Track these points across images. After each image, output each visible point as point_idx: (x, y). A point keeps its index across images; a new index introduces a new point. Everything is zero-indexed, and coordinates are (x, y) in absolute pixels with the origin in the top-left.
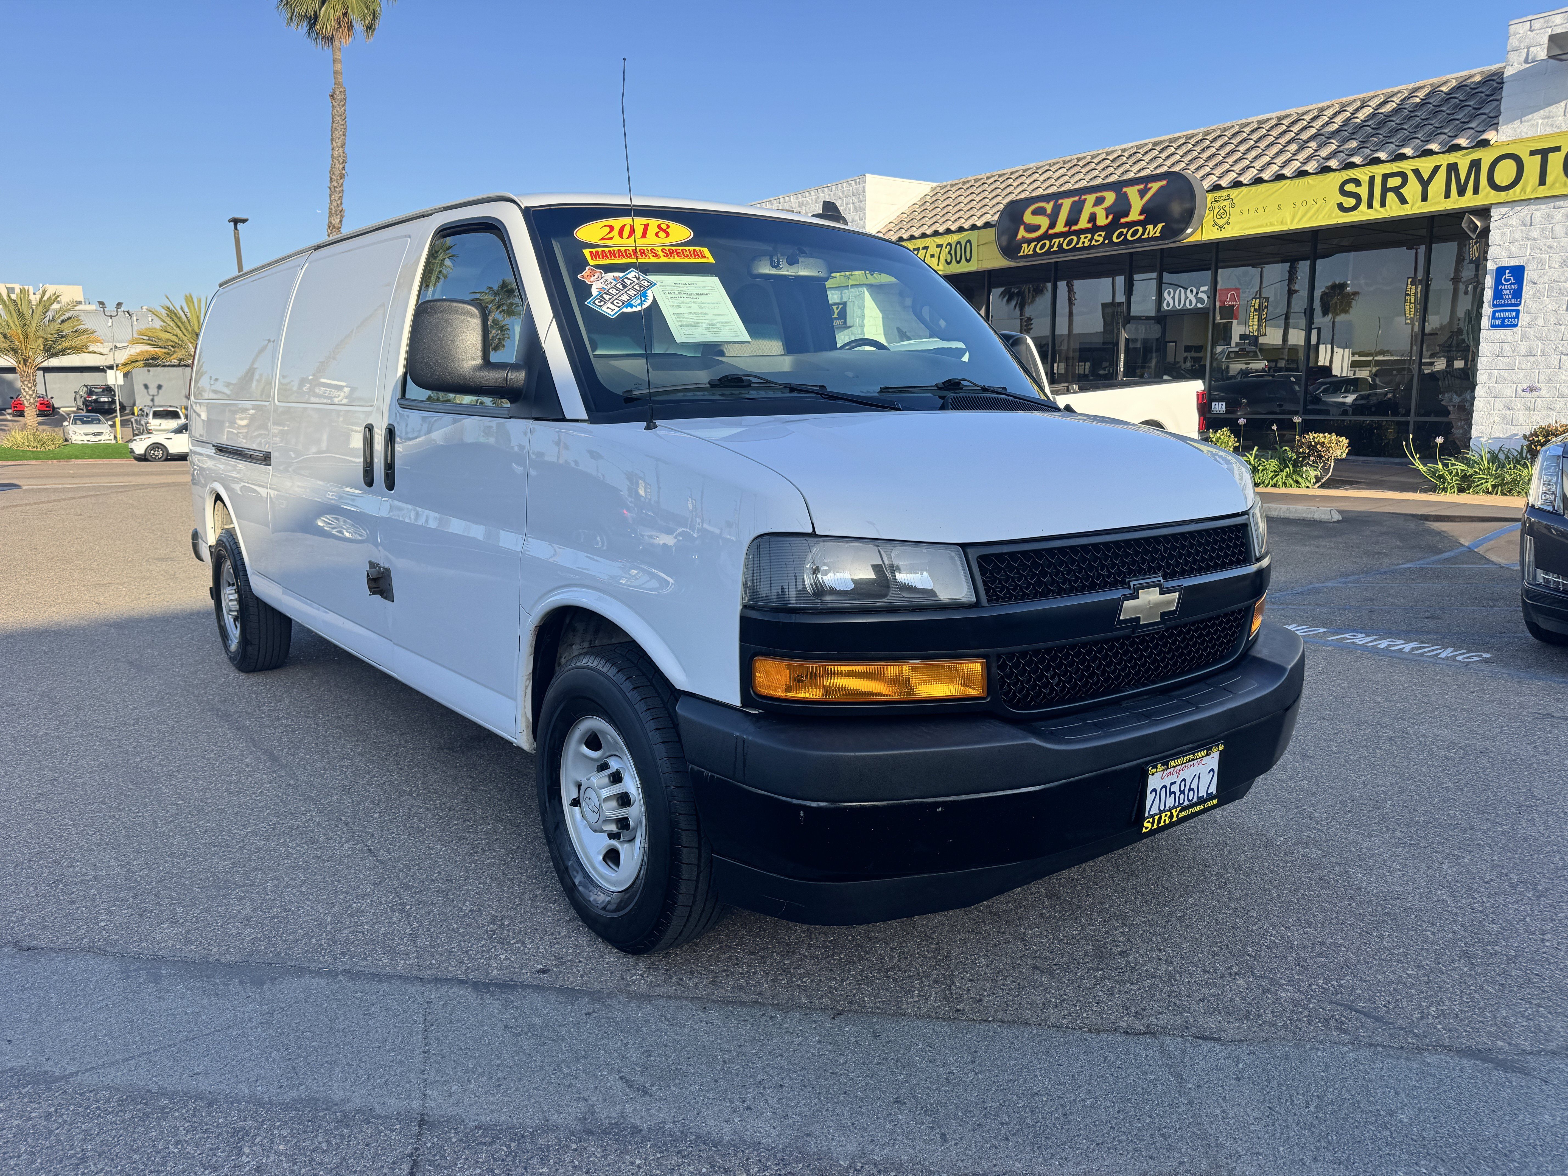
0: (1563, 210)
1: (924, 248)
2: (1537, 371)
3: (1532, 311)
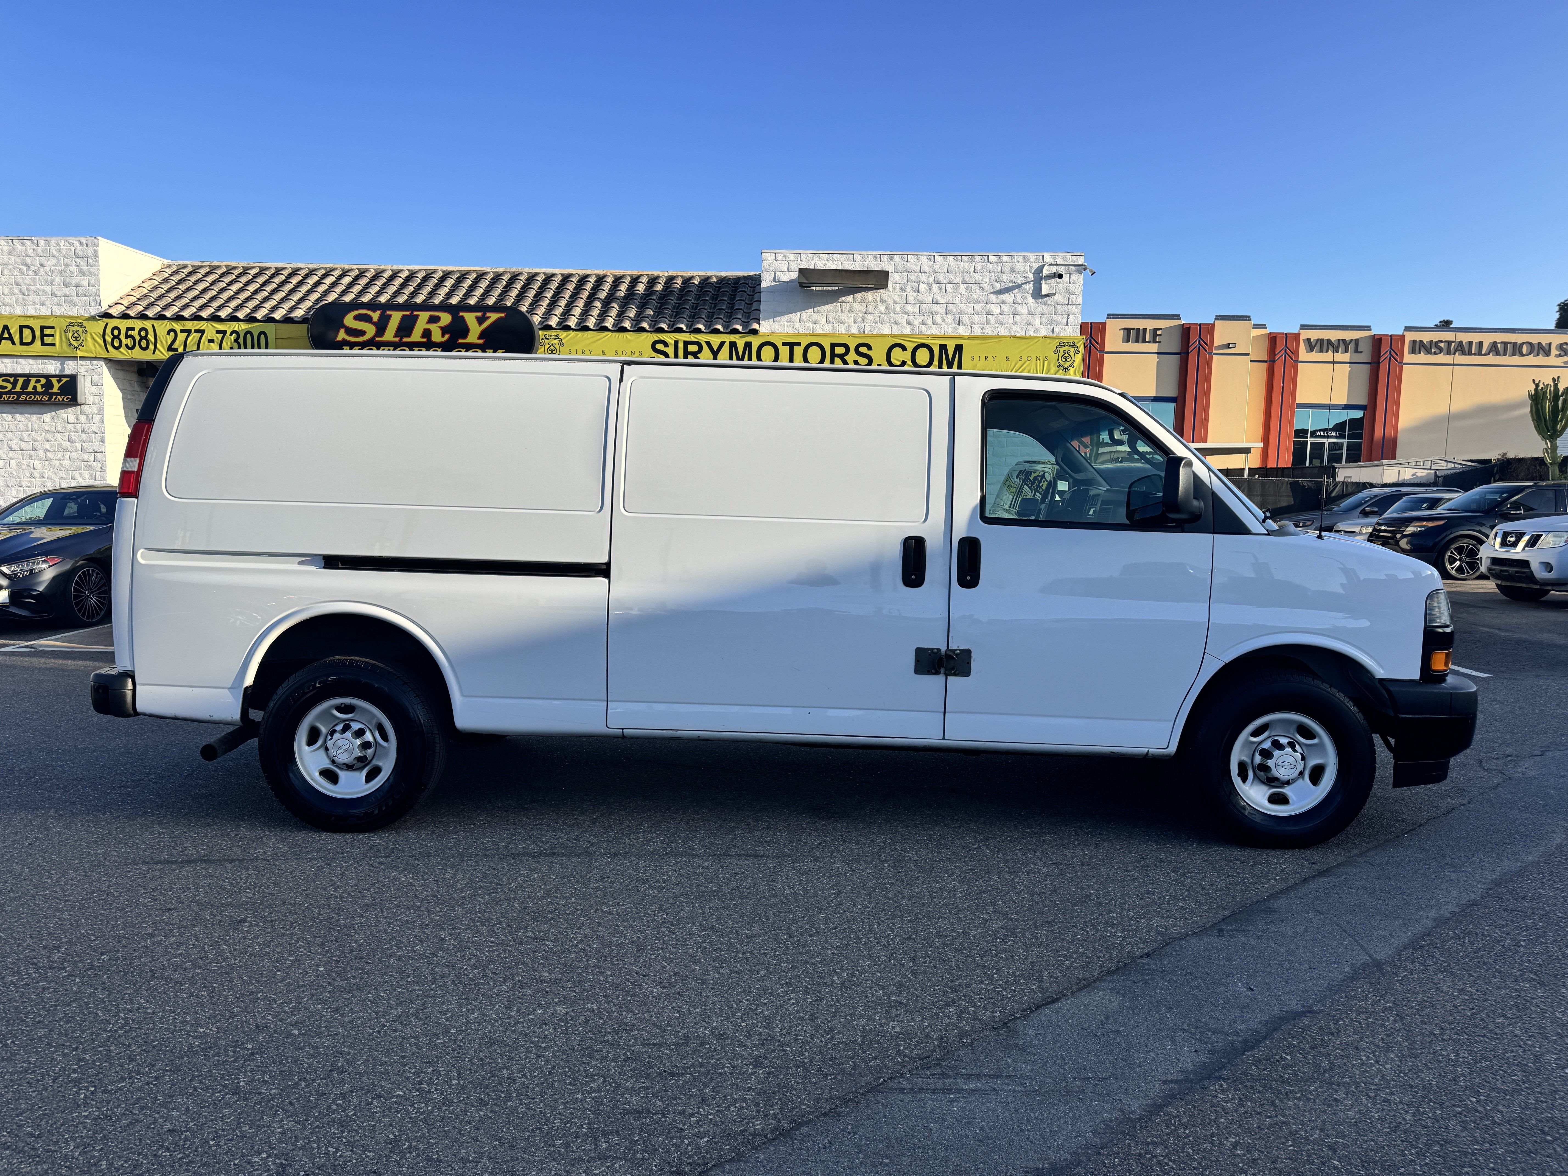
1: (196, 331)
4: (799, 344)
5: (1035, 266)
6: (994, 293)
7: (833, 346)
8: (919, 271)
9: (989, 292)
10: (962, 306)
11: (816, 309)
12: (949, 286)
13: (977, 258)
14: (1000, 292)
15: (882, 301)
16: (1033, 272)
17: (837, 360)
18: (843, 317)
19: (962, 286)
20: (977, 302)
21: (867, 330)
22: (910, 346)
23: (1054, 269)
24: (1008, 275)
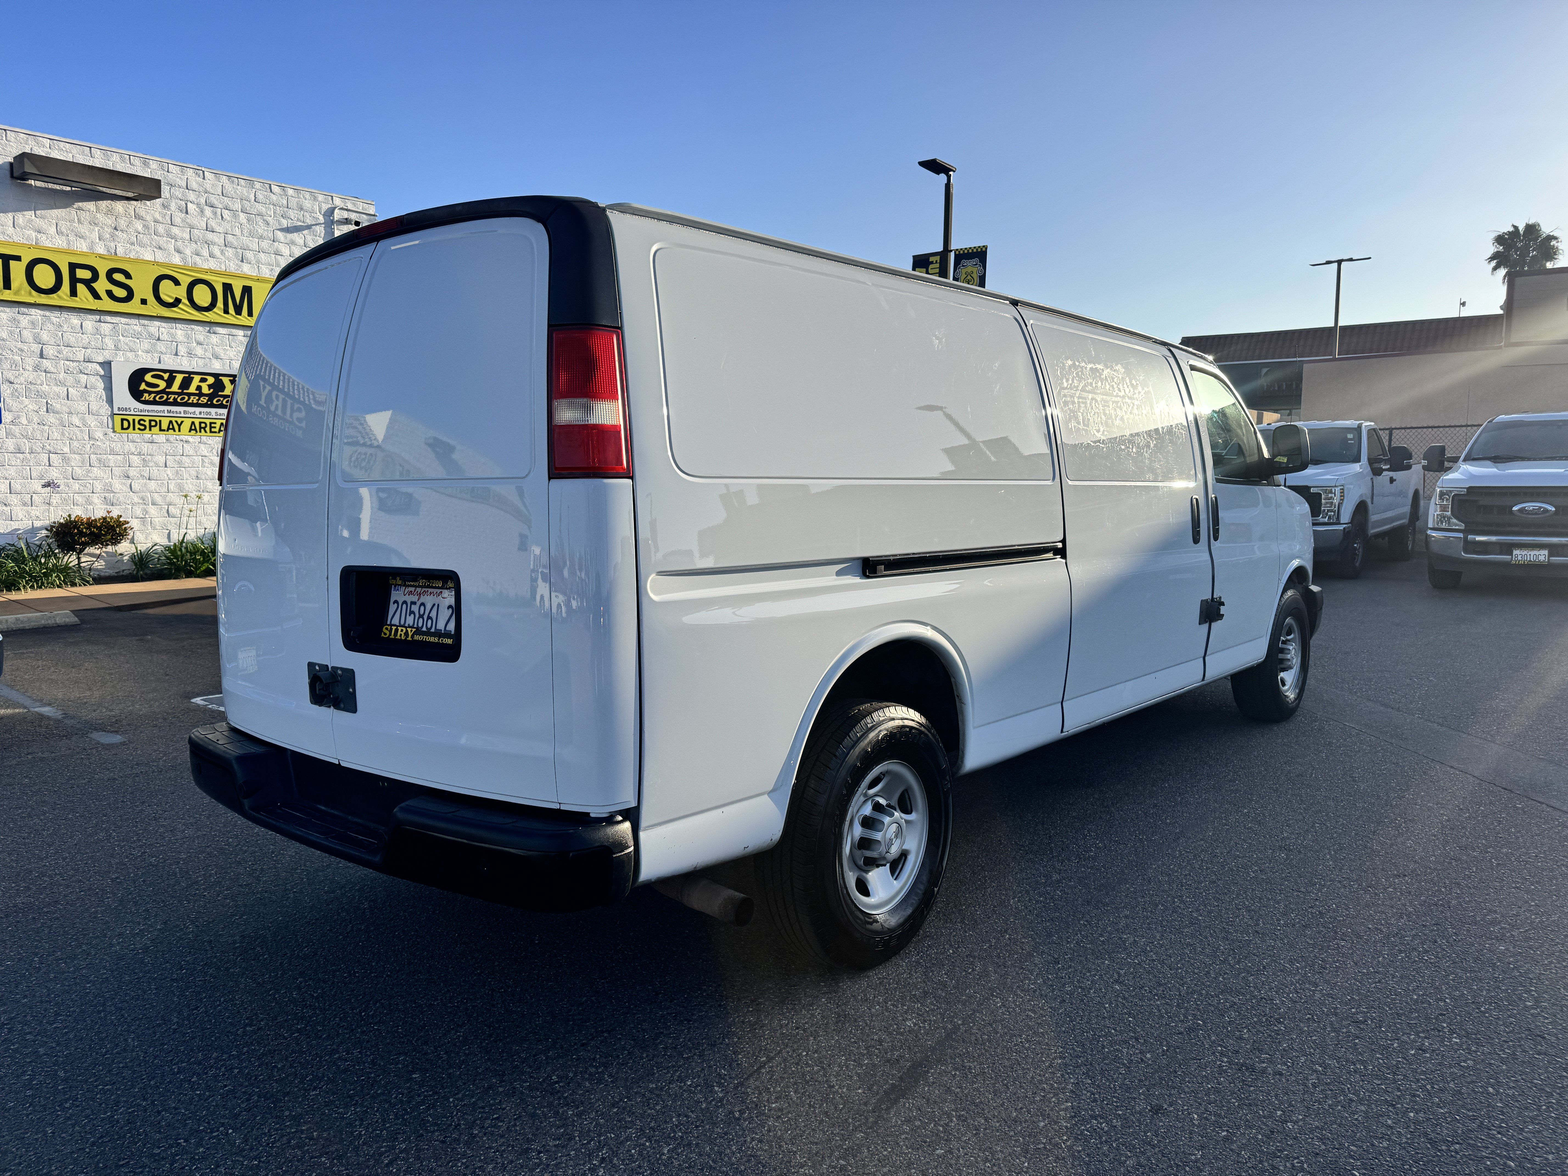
0: (28, 317)
2: (28, 468)
3: (14, 410)
4: (18, 258)
5: (325, 207)
6: (282, 230)
7: (73, 267)
8: (185, 186)
9: (274, 228)
10: (246, 240)
11: (38, 212)
12: (225, 212)
13: (258, 185)
14: (288, 230)
15: (138, 217)
16: (323, 213)
17: (81, 287)
18: (83, 229)
19: (242, 216)
20: (261, 237)
21: (120, 251)
22: (185, 281)
23: (345, 215)
24: (295, 212)
